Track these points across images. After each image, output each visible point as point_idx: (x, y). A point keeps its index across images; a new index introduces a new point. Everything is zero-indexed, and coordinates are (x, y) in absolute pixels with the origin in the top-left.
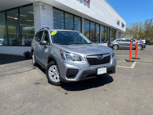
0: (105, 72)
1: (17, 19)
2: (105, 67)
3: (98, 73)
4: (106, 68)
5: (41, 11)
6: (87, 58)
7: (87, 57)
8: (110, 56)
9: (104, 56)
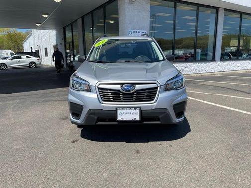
0: (138, 118)
1: (113, 22)
2: (136, 108)
3: (119, 118)
4: (138, 111)
5: (127, 7)
6: (99, 88)
7: (101, 86)
8: (157, 88)
9: (138, 87)
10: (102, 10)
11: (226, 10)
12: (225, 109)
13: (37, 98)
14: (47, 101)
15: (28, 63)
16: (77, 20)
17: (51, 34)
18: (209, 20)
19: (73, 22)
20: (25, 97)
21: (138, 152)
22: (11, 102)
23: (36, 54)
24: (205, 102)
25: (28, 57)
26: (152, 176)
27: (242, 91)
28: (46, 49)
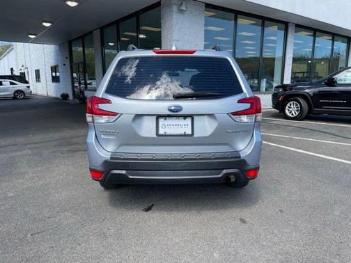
5: (174, 16)
10: (135, 19)
11: (297, 26)
12: (323, 158)
13: (55, 146)
14: (74, 151)
15: (12, 93)
16: (91, 32)
17: (46, 50)
18: (275, 38)
19: (85, 35)
20: (36, 145)
21: (243, 221)
22: (19, 153)
23: (22, 78)
24: (293, 149)
25: (11, 83)
26: (279, 253)
27: (330, 134)
28: (37, 72)
